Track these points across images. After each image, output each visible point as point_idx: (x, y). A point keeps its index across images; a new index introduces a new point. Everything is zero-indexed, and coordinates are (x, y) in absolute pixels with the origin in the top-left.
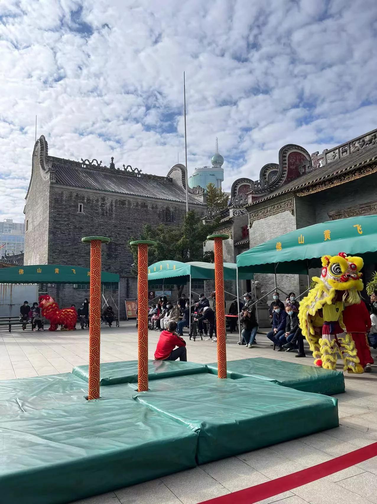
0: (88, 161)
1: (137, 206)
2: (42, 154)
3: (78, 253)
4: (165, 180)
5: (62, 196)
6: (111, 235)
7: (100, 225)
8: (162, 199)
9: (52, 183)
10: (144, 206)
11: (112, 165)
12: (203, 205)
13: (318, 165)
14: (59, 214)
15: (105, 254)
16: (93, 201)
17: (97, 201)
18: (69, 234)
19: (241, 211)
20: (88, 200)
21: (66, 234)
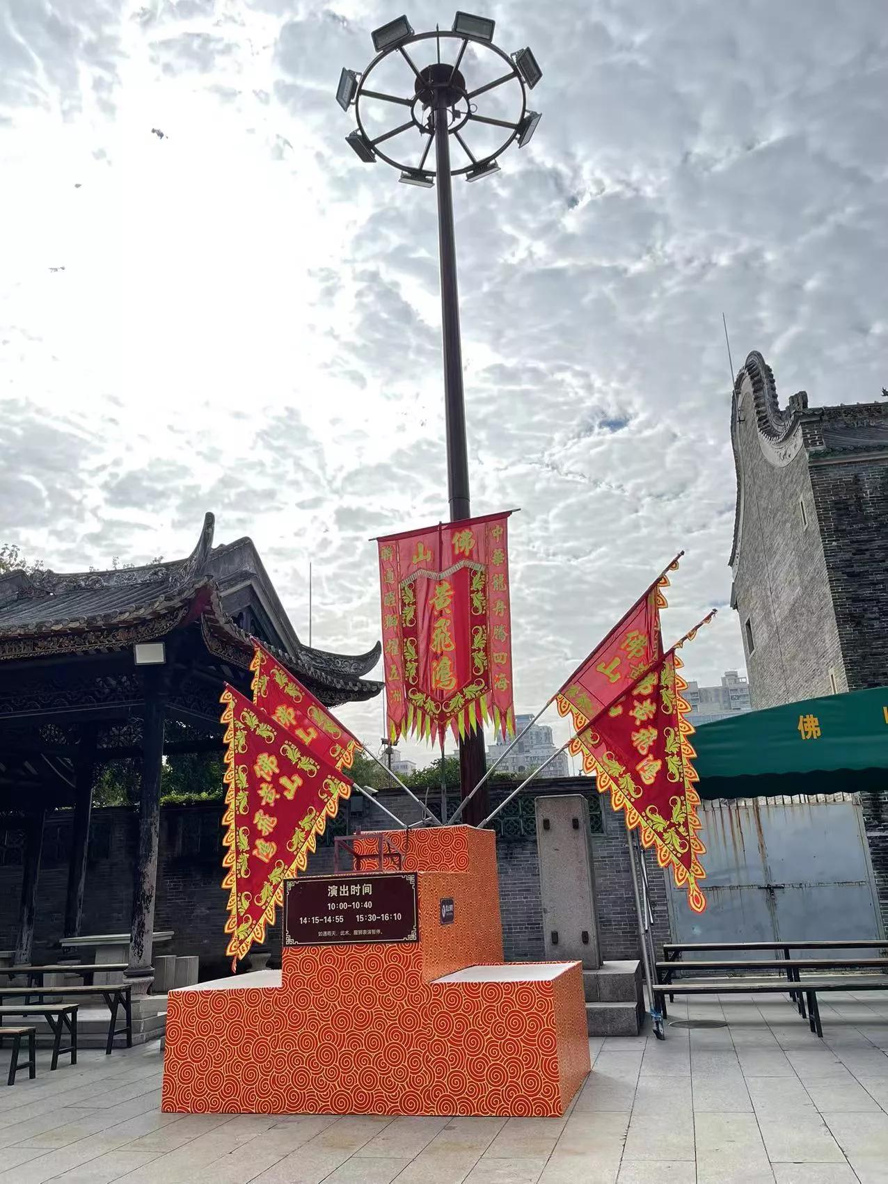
5: (859, 490)
9: (816, 456)
14: (861, 552)
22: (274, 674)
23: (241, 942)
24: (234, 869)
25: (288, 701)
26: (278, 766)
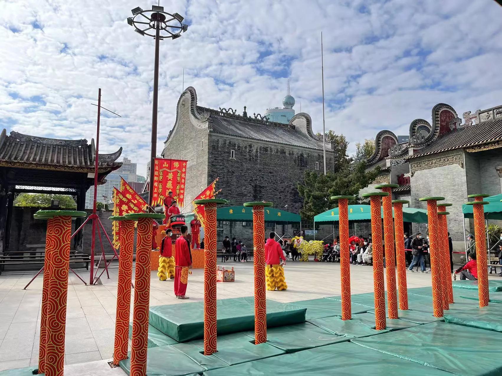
0: (225, 110)
1: (277, 152)
2: (193, 104)
3: (231, 194)
4: (289, 127)
5: (218, 144)
6: (256, 178)
7: (248, 170)
8: (297, 146)
9: (210, 132)
10: (283, 152)
11: (245, 113)
12: (331, 152)
13: (470, 123)
14: (216, 160)
15: (252, 195)
16: (242, 148)
17: (246, 147)
18: (224, 177)
19: (396, 161)
20: (239, 147)
21: (221, 178)
22: (126, 186)
23: (117, 246)
24: (115, 230)
25: (130, 193)
26: (128, 208)
